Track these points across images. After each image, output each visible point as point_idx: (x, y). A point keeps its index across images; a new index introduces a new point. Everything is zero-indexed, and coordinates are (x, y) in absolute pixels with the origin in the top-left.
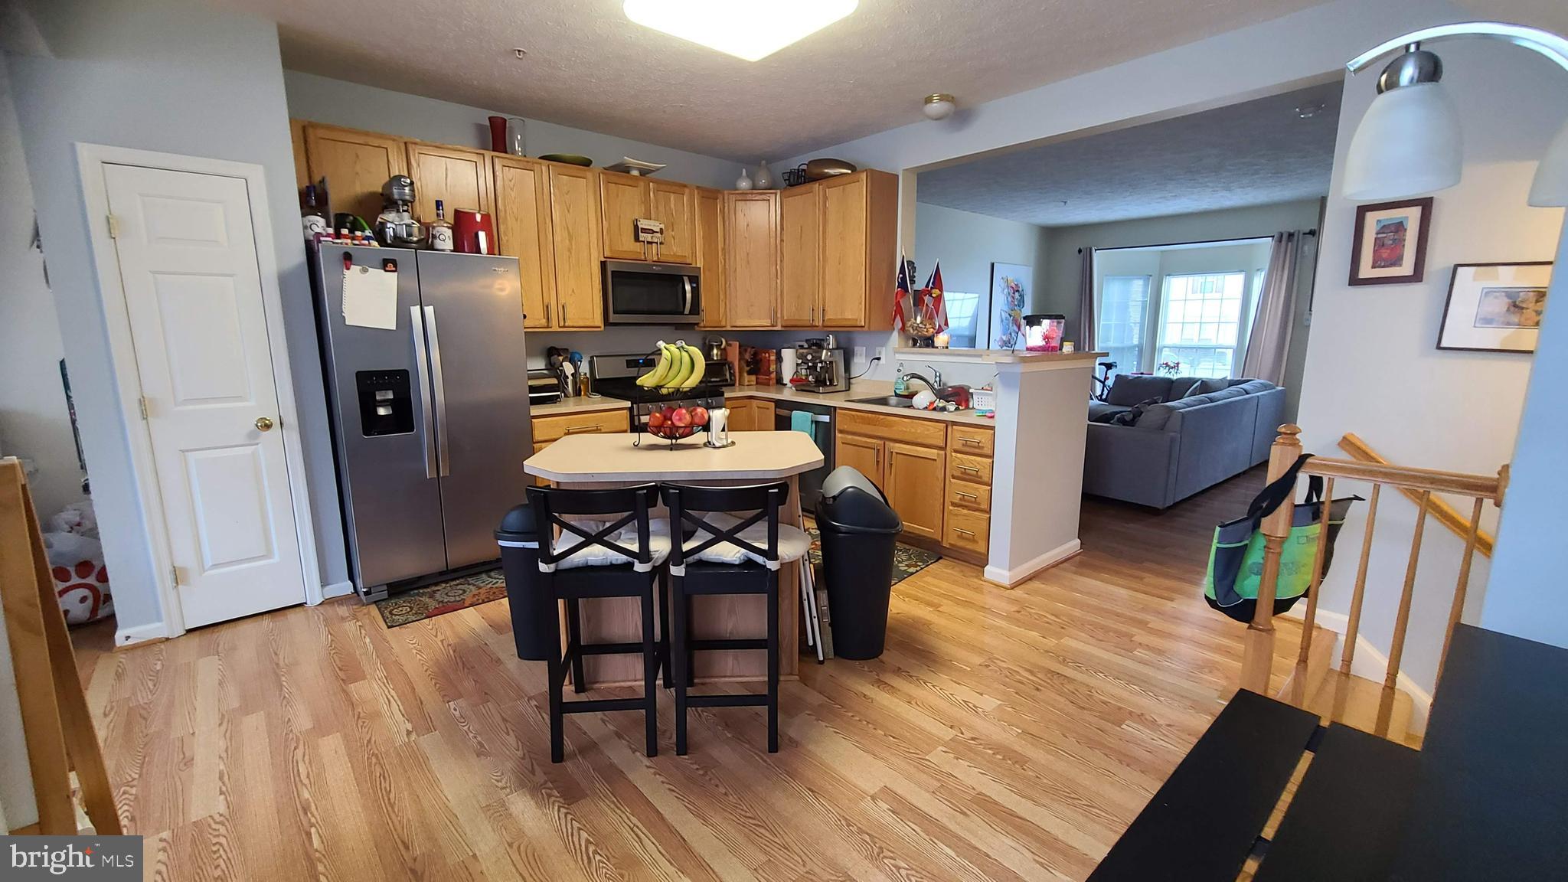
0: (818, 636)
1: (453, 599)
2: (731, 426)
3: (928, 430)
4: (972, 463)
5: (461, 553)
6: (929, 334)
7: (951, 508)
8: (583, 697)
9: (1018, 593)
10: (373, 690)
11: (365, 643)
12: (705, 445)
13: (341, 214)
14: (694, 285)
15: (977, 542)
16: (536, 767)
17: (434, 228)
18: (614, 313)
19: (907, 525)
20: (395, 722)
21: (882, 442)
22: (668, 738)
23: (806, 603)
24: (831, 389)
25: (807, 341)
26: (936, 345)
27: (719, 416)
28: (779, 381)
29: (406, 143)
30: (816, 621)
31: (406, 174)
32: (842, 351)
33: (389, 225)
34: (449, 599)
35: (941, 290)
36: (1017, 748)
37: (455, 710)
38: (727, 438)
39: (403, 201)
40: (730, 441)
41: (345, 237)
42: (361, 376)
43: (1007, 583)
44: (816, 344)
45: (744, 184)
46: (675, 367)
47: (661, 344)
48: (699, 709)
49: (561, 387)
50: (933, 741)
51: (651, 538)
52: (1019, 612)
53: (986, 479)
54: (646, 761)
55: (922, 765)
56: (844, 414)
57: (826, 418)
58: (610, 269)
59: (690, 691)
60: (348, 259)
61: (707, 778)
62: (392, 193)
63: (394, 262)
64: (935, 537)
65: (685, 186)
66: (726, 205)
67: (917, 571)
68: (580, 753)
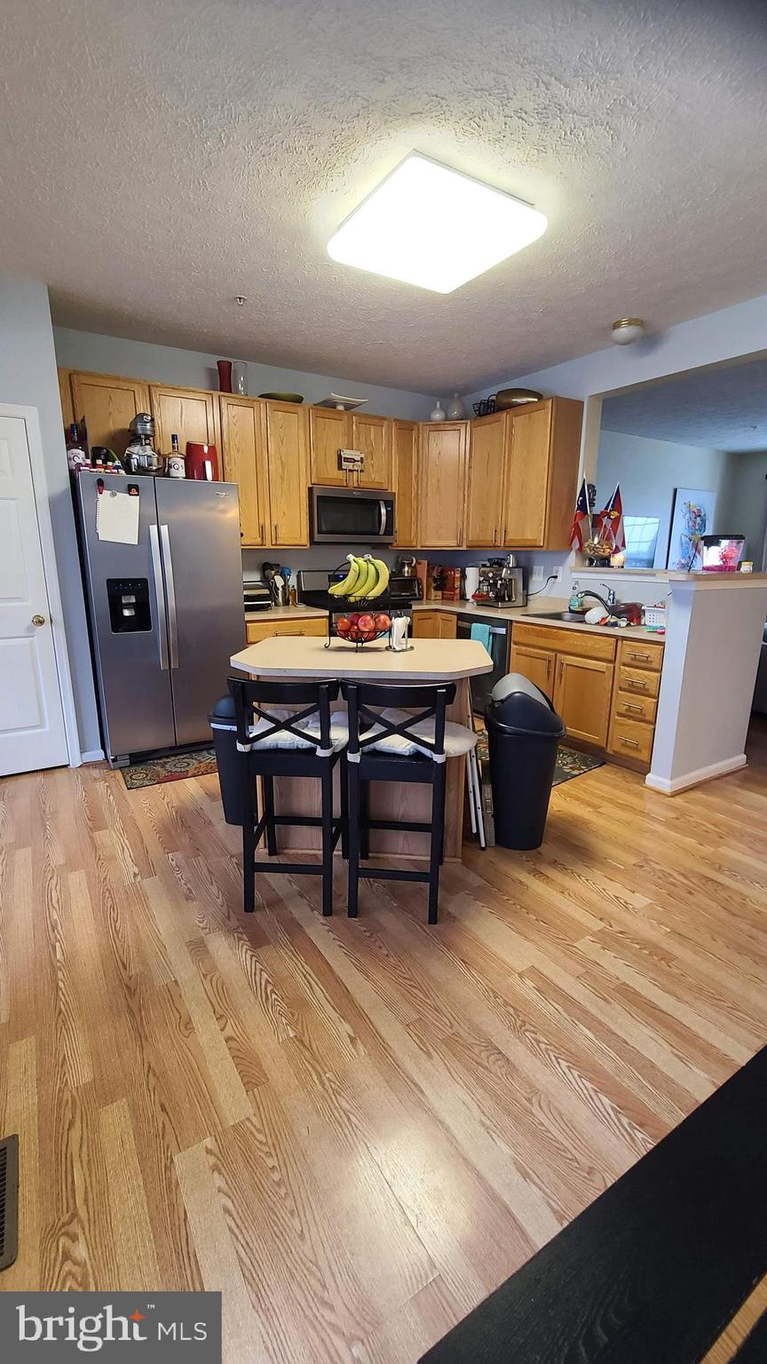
0: (481, 824)
1: (179, 770)
2: (410, 632)
3: (599, 644)
4: (639, 676)
5: (187, 734)
6: (606, 554)
7: (617, 717)
8: (275, 860)
9: (678, 801)
10: (113, 839)
11: (109, 800)
12: (387, 649)
13: (96, 448)
14: (389, 509)
15: (640, 751)
16: (232, 914)
17: (170, 458)
18: (318, 533)
19: (570, 730)
20: (126, 866)
21: (553, 654)
22: (341, 903)
23: (471, 795)
24: (510, 604)
25: (489, 560)
26: (612, 564)
27: (400, 623)
28: (463, 597)
29: (149, 386)
30: (480, 811)
31: (149, 413)
32: (521, 570)
33: (134, 456)
34: (176, 769)
35: (620, 512)
36: (664, 945)
37: (172, 860)
38: (407, 644)
39: (146, 435)
40: (409, 646)
41: (100, 466)
42: (111, 583)
43: (668, 791)
44: (495, 563)
45: (438, 416)
46: (362, 578)
47: (351, 557)
48: (371, 880)
49: (272, 596)
50: (582, 931)
51: (332, 728)
52: (677, 819)
53: (653, 692)
54: (322, 919)
55: (570, 951)
56: (520, 627)
57: (503, 631)
58: (316, 494)
59: (363, 864)
60: (101, 484)
61: (373, 940)
62: (137, 428)
63: (137, 487)
64: (600, 744)
65: (384, 419)
66: (421, 436)
67: (580, 774)
68: (268, 906)
